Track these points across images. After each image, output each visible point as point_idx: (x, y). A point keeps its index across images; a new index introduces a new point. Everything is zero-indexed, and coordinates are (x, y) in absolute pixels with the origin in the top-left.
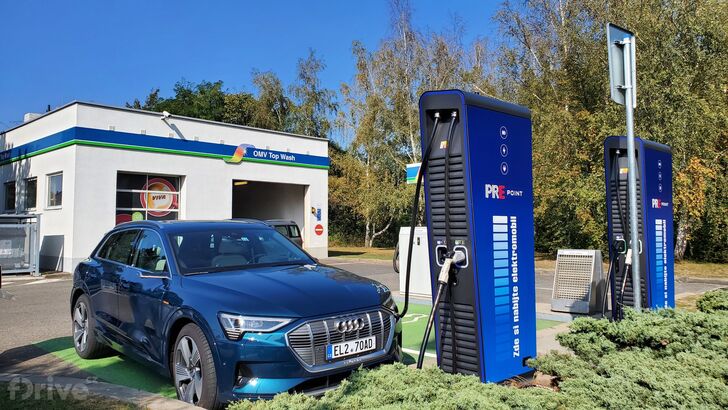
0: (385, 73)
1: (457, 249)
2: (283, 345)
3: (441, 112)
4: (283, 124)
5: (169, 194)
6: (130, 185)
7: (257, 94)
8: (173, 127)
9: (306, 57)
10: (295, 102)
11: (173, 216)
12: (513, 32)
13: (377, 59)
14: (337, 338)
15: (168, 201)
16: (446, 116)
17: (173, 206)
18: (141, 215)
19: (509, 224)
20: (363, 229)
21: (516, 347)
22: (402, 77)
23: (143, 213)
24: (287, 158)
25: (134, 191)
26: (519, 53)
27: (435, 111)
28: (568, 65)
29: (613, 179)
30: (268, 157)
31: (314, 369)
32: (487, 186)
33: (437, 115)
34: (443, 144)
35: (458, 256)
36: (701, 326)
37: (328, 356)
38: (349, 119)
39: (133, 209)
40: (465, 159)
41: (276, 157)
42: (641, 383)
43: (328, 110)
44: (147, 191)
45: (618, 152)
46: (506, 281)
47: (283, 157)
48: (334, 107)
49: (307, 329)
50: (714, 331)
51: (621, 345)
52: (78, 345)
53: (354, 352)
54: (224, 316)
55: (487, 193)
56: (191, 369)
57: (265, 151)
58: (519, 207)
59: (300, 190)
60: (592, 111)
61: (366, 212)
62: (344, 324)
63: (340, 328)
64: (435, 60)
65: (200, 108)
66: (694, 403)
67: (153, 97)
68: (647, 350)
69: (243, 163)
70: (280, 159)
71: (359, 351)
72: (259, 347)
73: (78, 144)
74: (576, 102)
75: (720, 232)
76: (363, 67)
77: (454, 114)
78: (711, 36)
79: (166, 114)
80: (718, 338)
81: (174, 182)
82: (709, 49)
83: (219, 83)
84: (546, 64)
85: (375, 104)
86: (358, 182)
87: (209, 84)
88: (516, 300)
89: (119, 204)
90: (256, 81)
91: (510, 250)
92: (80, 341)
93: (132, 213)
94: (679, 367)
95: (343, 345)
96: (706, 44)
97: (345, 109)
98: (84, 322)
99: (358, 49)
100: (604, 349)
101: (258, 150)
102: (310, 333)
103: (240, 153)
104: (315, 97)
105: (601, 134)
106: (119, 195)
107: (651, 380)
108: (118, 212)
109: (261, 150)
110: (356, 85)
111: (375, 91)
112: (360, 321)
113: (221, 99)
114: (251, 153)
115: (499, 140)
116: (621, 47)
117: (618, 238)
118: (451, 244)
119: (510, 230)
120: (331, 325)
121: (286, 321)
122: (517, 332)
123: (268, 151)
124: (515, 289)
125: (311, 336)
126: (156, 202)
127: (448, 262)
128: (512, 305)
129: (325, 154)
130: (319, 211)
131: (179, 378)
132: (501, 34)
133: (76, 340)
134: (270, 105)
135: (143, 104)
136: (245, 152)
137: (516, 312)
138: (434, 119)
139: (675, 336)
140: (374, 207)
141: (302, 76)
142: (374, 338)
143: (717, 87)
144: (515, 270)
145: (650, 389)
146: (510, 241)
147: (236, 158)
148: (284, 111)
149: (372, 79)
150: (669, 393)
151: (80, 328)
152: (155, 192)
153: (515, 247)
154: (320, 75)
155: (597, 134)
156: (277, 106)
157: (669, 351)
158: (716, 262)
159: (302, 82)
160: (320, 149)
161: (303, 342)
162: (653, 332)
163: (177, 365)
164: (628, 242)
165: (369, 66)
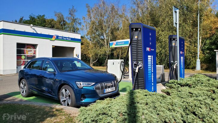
0: (96, 14)
1: (140, 64)
2: (93, 89)
3: (135, 28)
4: (64, 29)
5: (33, 50)
6: (21, 47)
7: (56, 19)
8: (34, 29)
9: (71, 8)
10: (68, 21)
11: (34, 56)
12: (135, 3)
13: (93, 10)
14: (106, 87)
15: (33, 52)
16: (137, 29)
17: (34, 54)
18: (24, 56)
19: (151, 58)
20: (89, 61)
21: (153, 89)
22: (101, 16)
23: (25, 56)
24: (69, 39)
25: (22, 49)
26: (136, 9)
27: (133, 28)
28: (150, 13)
29: (171, 46)
30: (63, 39)
31: (101, 96)
32: (147, 48)
33: (134, 29)
34: (136, 37)
35: (140, 66)
36: (199, 81)
37: (104, 92)
38: (85, 27)
39: (22, 55)
40: (142, 41)
41: (65, 39)
42: (189, 93)
43: (78, 24)
44: (26, 49)
45: (172, 39)
46: (150, 72)
47: (67, 39)
48: (80, 24)
49: (99, 85)
50: (202, 82)
51: (181, 86)
52: (22, 94)
53: (110, 91)
54: (77, 82)
55: (147, 50)
56: (66, 97)
57: (62, 37)
58: (153, 53)
59: (72, 49)
60: (157, 27)
61: (91, 56)
62: (108, 84)
63: (107, 85)
64: (111, 11)
65: (38, 23)
66: (203, 96)
67: (21, 19)
68: (187, 87)
69: (55, 40)
70: (66, 39)
71: (111, 91)
72: (88, 90)
73: (3, 34)
74: (152, 24)
75: (189, 61)
76: (89, 12)
77: (139, 29)
78: (189, 7)
79: (32, 25)
80: (203, 83)
81: (34, 46)
82: (188, 11)
83: (44, 16)
84: (143, 13)
85: (93, 23)
86: (88, 47)
87: (40, 16)
88: (153, 76)
89: (17, 53)
90: (56, 15)
91: (151, 64)
92: (23, 92)
93: (21, 56)
94: (196, 89)
95: (108, 89)
96: (187, 9)
97: (84, 24)
98: (24, 87)
99: (88, 6)
100: (178, 87)
101: (60, 37)
102: (100, 86)
103: (54, 37)
104: (74, 20)
105: (159, 34)
106: (17, 50)
107: (192, 92)
108: (17, 56)
109: (61, 37)
110: (87, 17)
111: (93, 19)
112: (111, 83)
113: (44, 20)
114: (57, 38)
115: (149, 36)
116: (176, 12)
117: (172, 62)
118: (138, 63)
119: (151, 59)
120: (105, 84)
121: (94, 83)
122: (153, 85)
123: (63, 37)
124: (152, 74)
125: (100, 87)
126: (29, 52)
127: (138, 67)
128: (152, 78)
129: (80, 38)
130: (78, 55)
131: (62, 100)
132: (131, 4)
133: (21, 92)
134: (60, 23)
135: (18, 21)
136: (56, 37)
137: (153, 80)
138: (133, 30)
139: (193, 83)
140: (93, 54)
141: (70, 14)
142: (114, 88)
143: (190, 21)
144: (152, 69)
145: (192, 94)
146: (151, 62)
147: (53, 39)
148: (64, 25)
149: (92, 15)
150: (197, 94)
151: (22, 88)
152: (29, 49)
153: (152, 63)
154: (75, 13)
155: (158, 34)
156: (62, 23)
157: (192, 87)
158: (188, 69)
159: (70, 16)
160: (78, 36)
161: (98, 88)
162: (188, 82)
163: (61, 96)
164: (174, 63)
165: (91, 12)
